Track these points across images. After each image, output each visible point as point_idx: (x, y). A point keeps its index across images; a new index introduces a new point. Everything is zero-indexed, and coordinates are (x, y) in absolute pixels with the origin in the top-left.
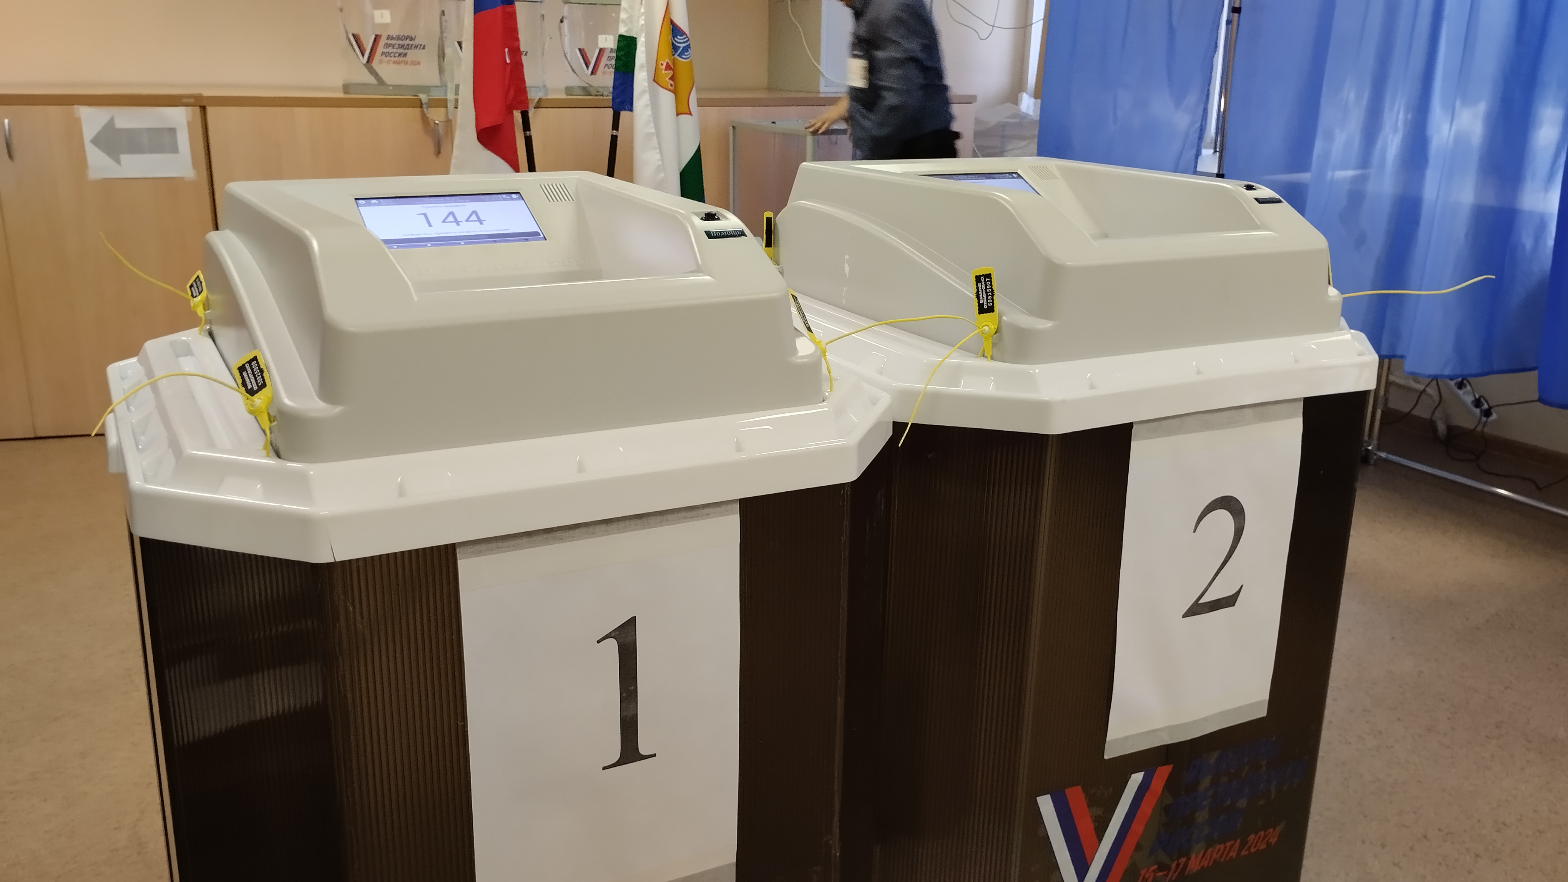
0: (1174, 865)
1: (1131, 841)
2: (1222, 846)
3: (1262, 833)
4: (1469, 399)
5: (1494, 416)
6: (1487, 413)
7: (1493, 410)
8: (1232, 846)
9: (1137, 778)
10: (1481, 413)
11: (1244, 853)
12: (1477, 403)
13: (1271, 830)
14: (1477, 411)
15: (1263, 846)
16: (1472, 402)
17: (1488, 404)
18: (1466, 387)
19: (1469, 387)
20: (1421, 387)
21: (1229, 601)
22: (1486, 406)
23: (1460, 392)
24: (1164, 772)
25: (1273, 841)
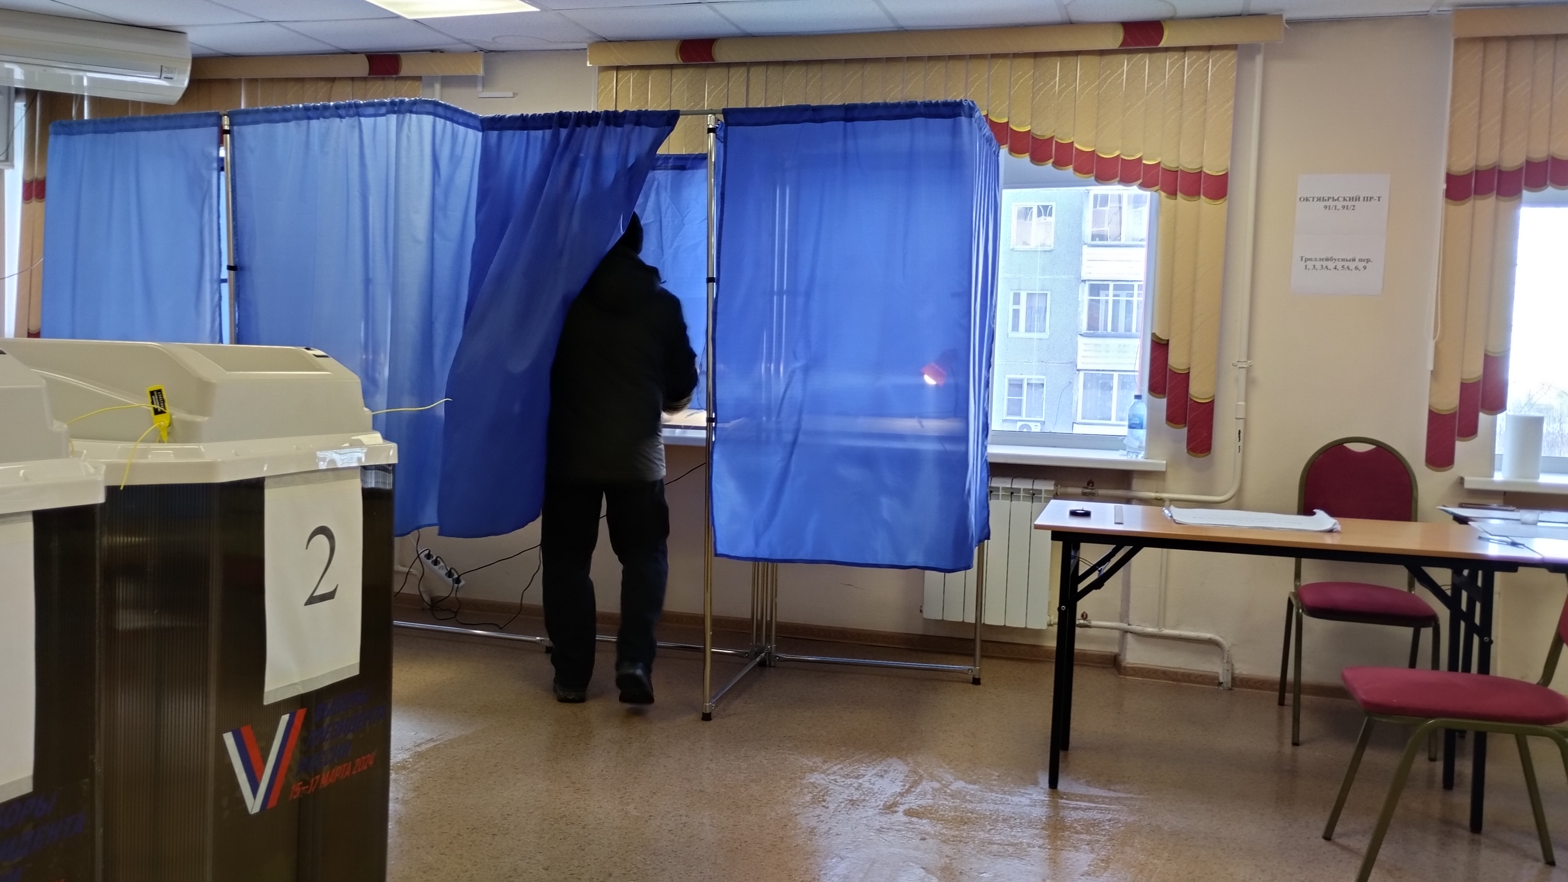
0: (312, 781)
1: (285, 763)
2: (340, 767)
3: (364, 758)
4: (443, 572)
5: (463, 583)
6: (458, 581)
7: (461, 578)
8: (346, 767)
9: (285, 718)
10: (453, 581)
11: (354, 772)
12: (450, 575)
13: (369, 755)
14: (450, 580)
15: (365, 768)
16: (446, 574)
17: (457, 574)
18: (439, 563)
19: (442, 564)
20: (406, 569)
21: (330, 596)
22: (456, 576)
23: (436, 567)
24: (301, 713)
25: (371, 763)
